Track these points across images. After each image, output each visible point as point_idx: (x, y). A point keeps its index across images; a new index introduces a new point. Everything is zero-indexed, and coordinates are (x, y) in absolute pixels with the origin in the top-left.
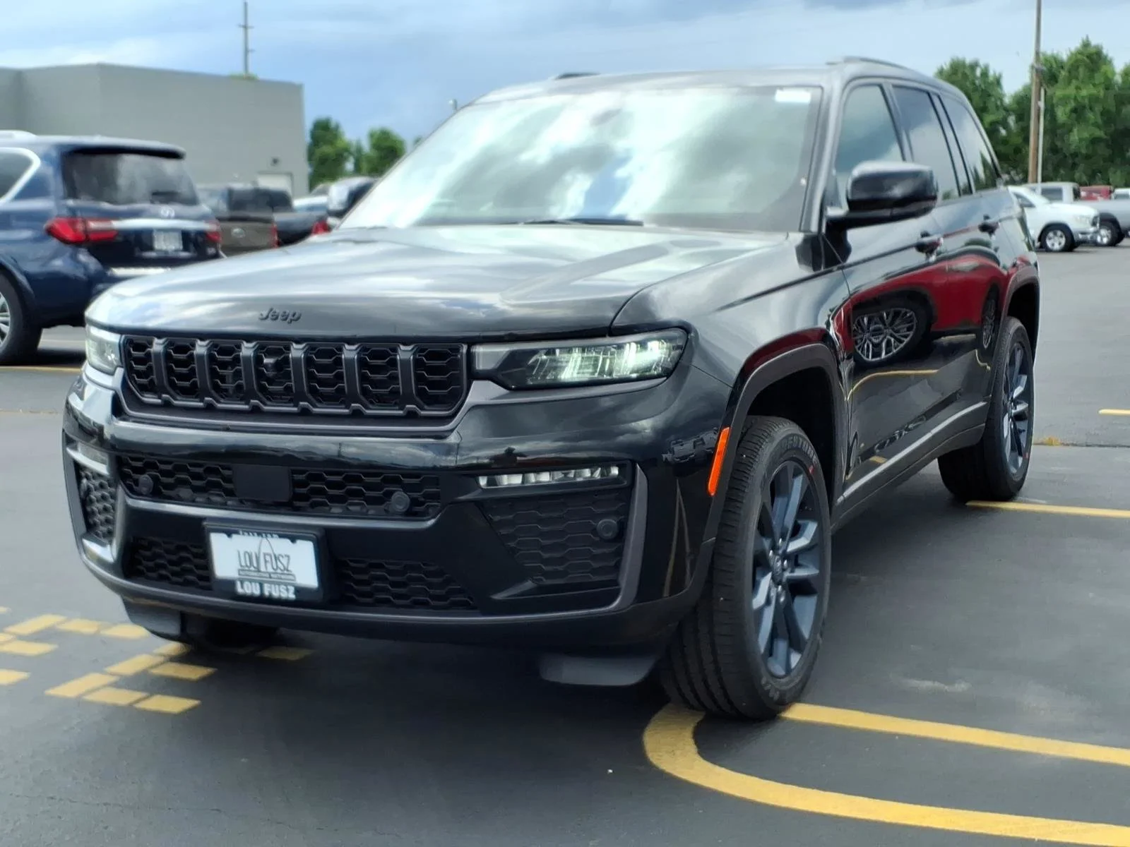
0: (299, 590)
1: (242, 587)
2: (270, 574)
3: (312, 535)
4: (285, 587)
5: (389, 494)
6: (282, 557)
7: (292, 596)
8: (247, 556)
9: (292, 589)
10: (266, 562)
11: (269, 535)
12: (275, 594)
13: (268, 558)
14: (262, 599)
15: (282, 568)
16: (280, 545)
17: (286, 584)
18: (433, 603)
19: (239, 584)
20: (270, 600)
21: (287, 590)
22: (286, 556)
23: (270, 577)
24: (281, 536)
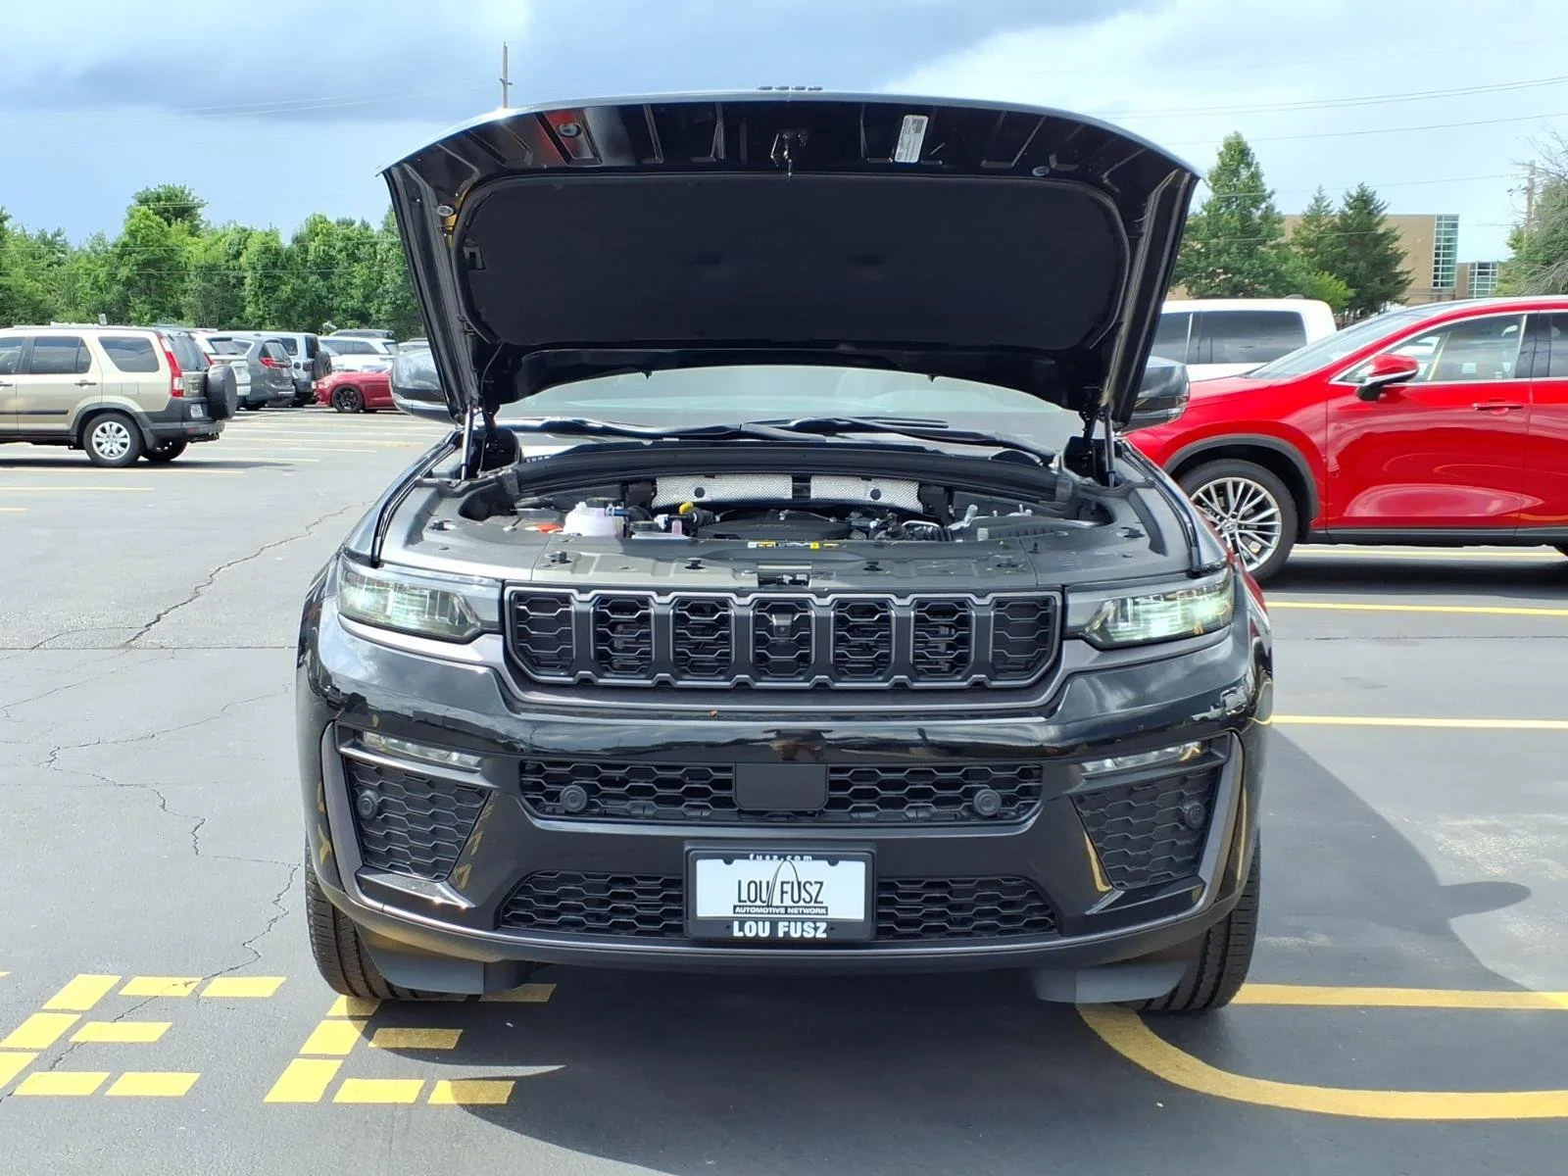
0: (832, 925)
1: (741, 929)
2: (786, 908)
3: (866, 854)
4: (812, 925)
5: (970, 793)
6: (811, 884)
7: (821, 935)
8: (753, 886)
9: (823, 926)
10: (783, 892)
11: (797, 858)
12: (795, 934)
13: (787, 887)
14: (772, 942)
15: (808, 899)
16: (809, 869)
17: (814, 921)
18: (1004, 926)
19: (736, 924)
20: (788, 943)
21: (816, 929)
22: (816, 883)
23: (786, 913)
24: (815, 858)
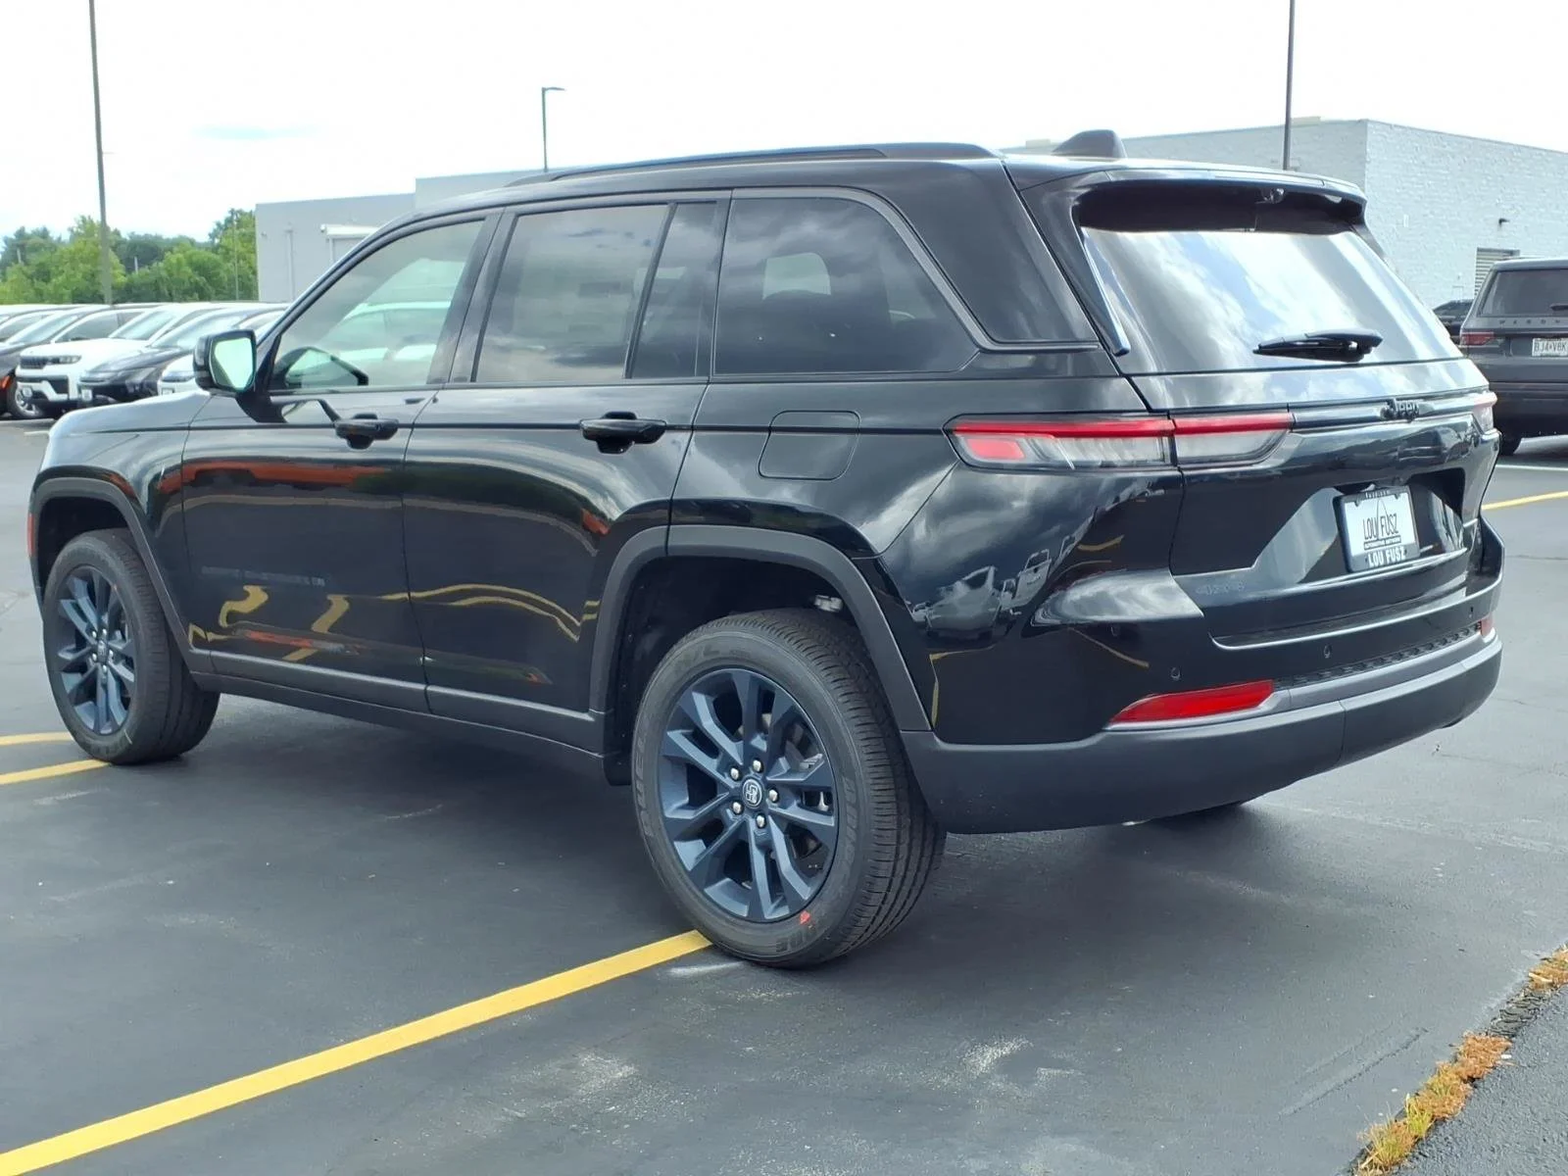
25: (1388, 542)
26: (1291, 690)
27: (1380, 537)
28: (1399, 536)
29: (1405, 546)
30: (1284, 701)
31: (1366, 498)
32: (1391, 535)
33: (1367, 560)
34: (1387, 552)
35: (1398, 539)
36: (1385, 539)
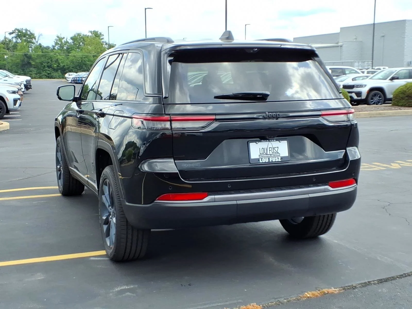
25: (272, 155)
26: (215, 196)
27: (268, 153)
28: (279, 154)
29: (281, 157)
30: (212, 198)
31: (261, 142)
32: (274, 153)
33: (259, 160)
34: (270, 158)
35: (279, 155)
36: (271, 154)
